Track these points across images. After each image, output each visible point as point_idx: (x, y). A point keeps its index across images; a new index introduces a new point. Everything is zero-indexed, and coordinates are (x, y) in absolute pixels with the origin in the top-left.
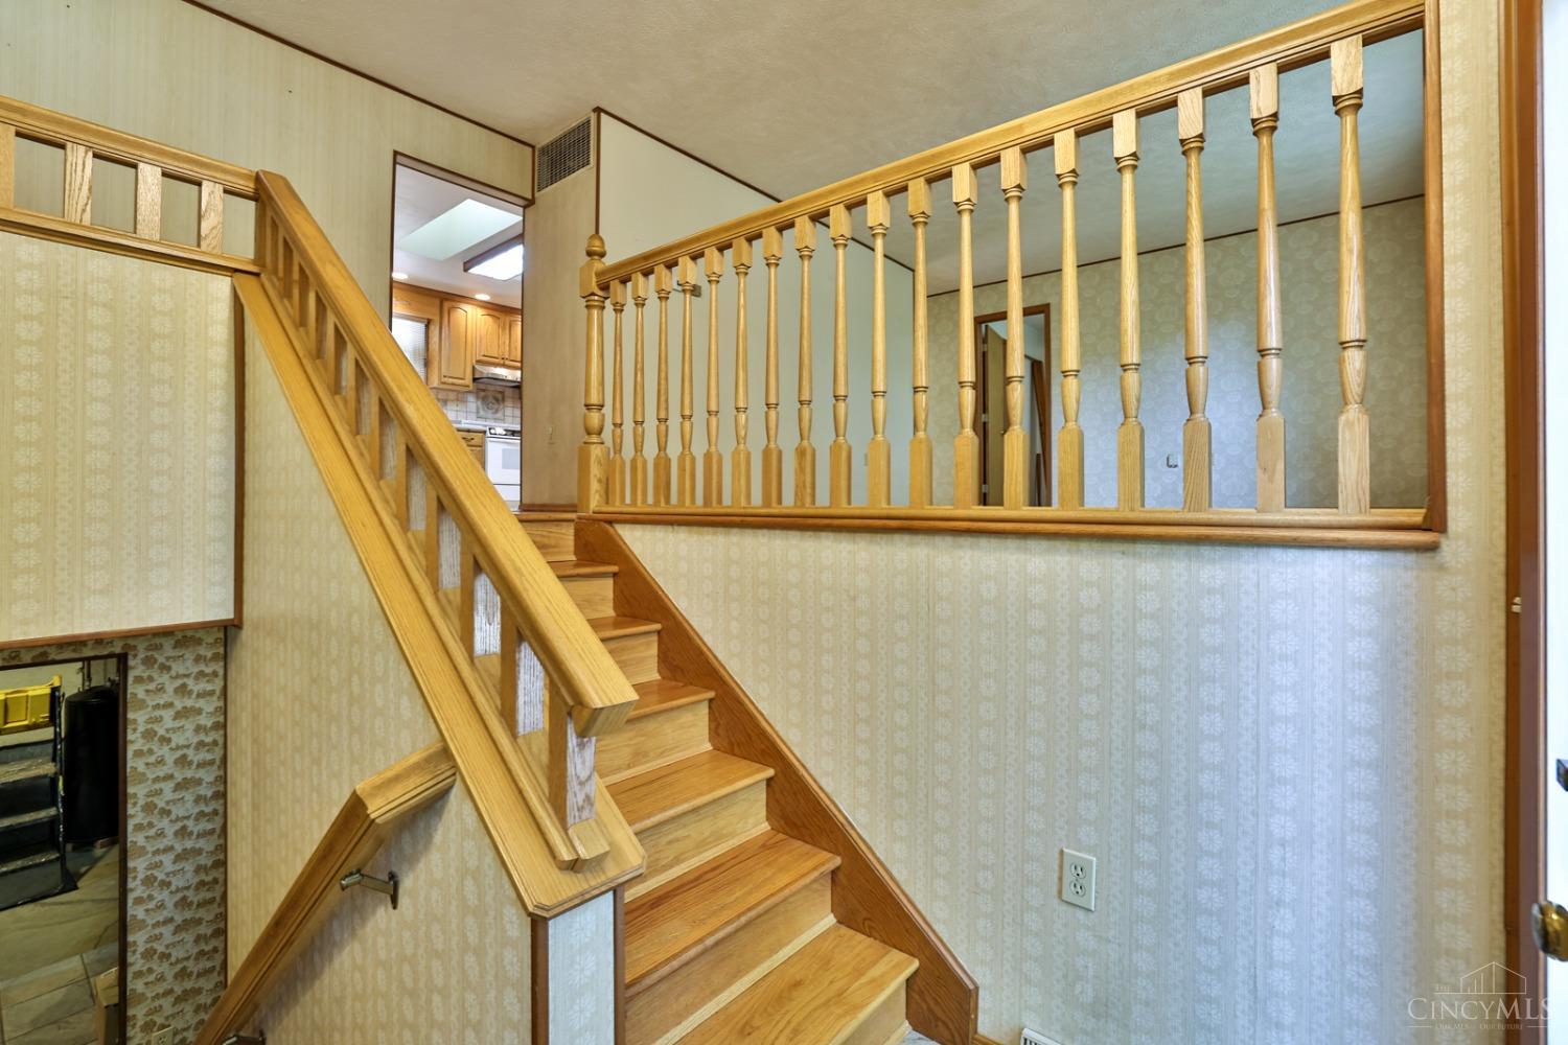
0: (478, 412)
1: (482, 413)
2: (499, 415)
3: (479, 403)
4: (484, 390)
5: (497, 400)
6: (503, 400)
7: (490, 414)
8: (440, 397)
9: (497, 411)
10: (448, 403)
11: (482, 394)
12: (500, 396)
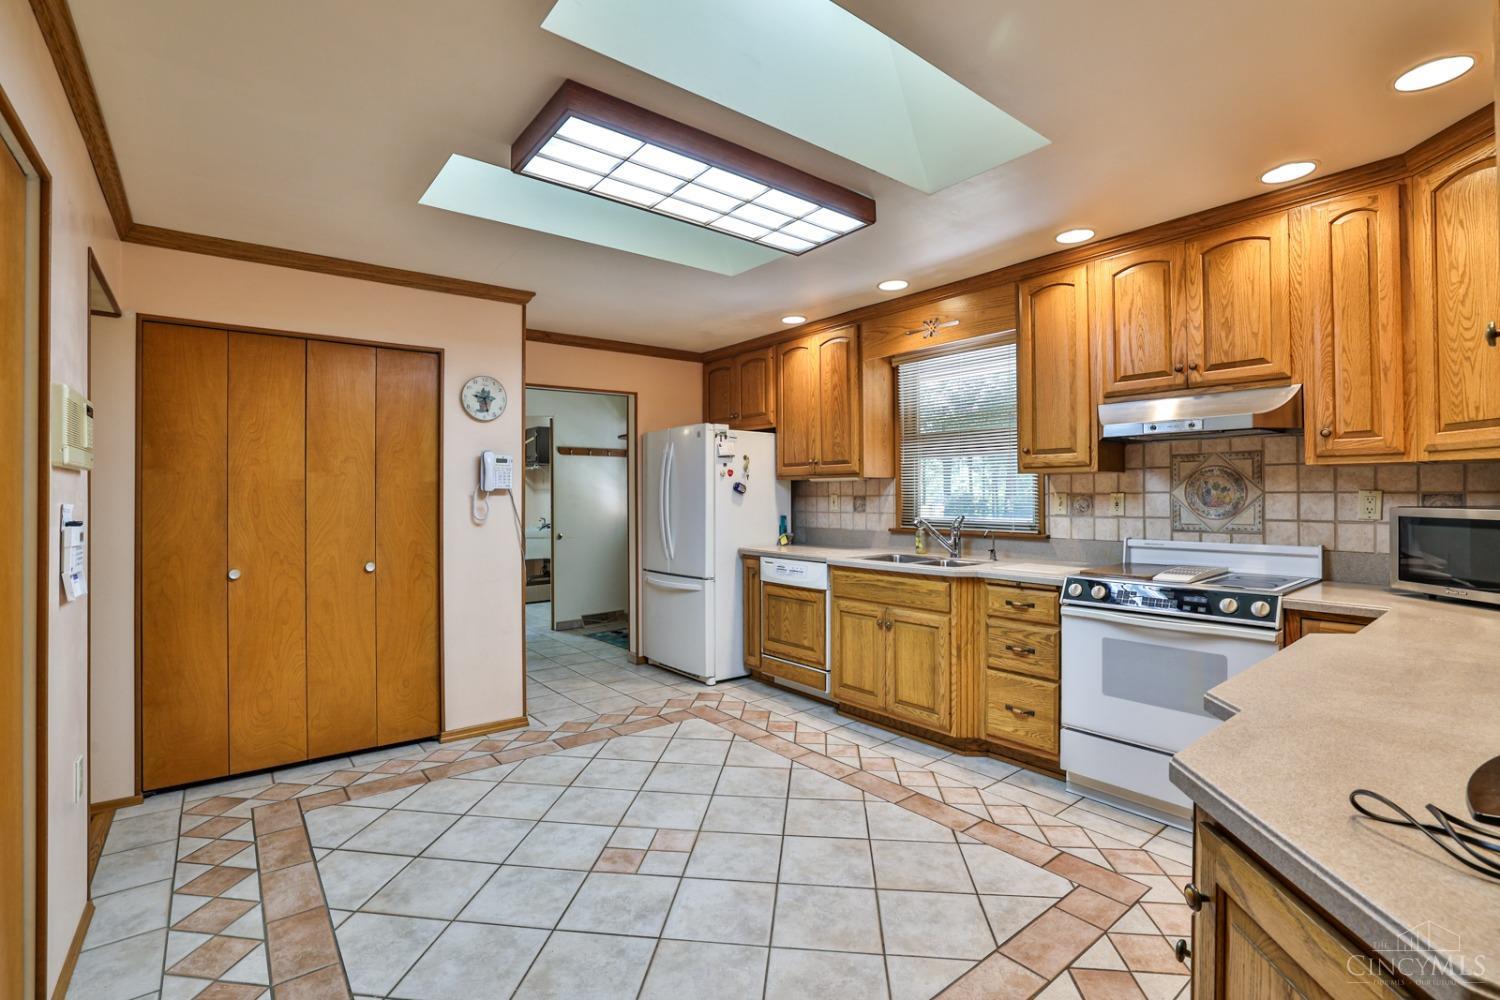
0: (1175, 515)
1: (1187, 517)
2: (1247, 518)
3: (1180, 493)
4: (1190, 457)
5: (1237, 478)
6: (1259, 474)
7: (1213, 518)
8: (1078, 488)
9: (1236, 510)
10: (1098, 501)
11: (1187, 468)
12: (1246, 466)
